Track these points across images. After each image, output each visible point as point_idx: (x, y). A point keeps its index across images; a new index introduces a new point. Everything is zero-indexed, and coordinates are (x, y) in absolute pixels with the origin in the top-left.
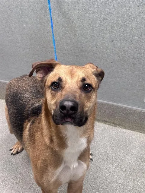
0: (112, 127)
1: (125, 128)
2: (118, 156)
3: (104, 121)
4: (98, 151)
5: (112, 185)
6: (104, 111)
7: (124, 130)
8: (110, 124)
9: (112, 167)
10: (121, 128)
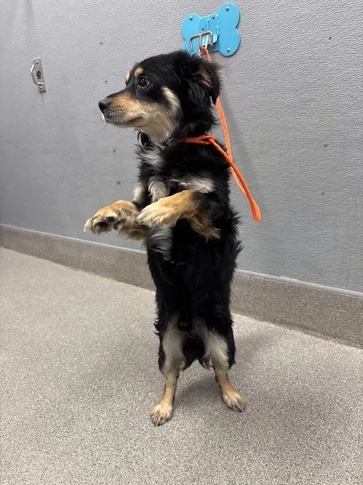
0: (319, 340)
1: (349, 345)
2: (338, 401)
3: (303, 326)
4: (287, 384)
5: (326, 471)
6: (304, 304)
7: (347, 348)
8: (314, 333)
9: (323, 425)
10: (339, 343)
